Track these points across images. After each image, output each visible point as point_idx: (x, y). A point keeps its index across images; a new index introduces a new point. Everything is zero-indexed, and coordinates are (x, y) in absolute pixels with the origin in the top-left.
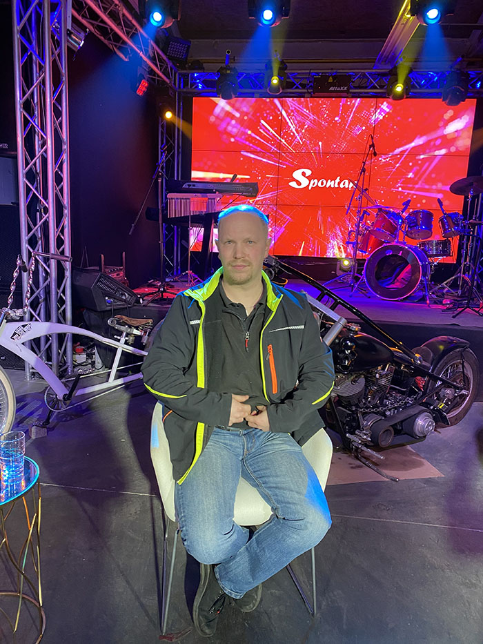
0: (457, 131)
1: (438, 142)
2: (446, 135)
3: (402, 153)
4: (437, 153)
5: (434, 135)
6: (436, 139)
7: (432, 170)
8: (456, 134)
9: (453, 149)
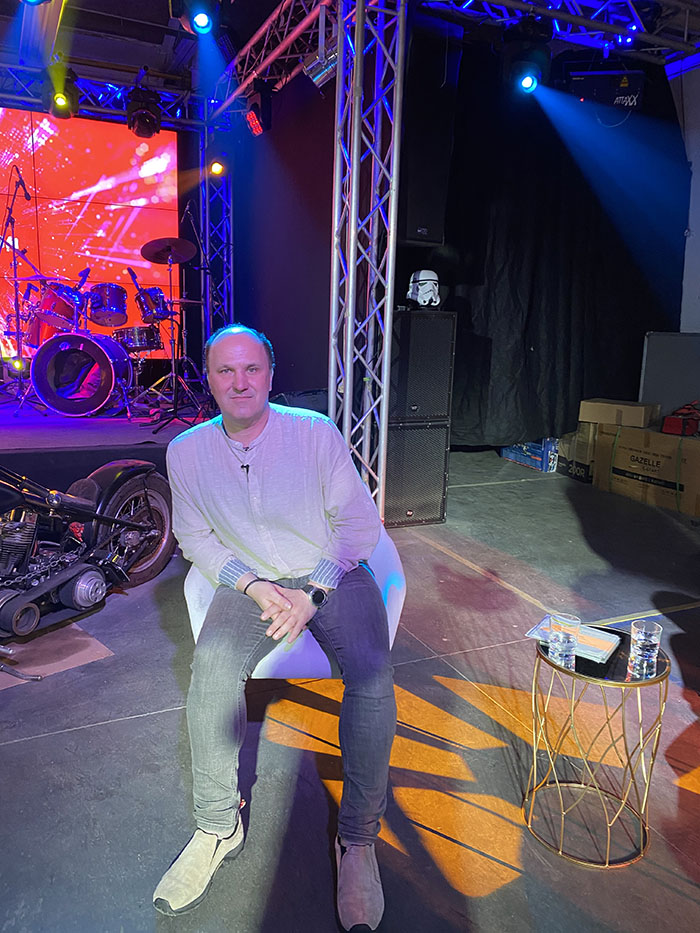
0: (157, 175)
1: (133, 188)
2: (142, 179)
3: (83, 200)
4: (133, 203)
5: (126, 177)
6: (130, 183)
7: (130, 227)
8: (156, 179)
9: (155, 200)
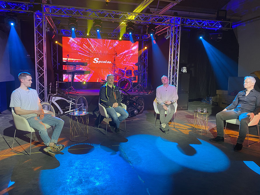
1: (131, 52)
2: (132, 50)
3: (122, 54)
4: (130, 55)
5: (130, 50)
6: (130, 51)
7: (130, 59)
8: (135, 50)
9: (134, 54)
